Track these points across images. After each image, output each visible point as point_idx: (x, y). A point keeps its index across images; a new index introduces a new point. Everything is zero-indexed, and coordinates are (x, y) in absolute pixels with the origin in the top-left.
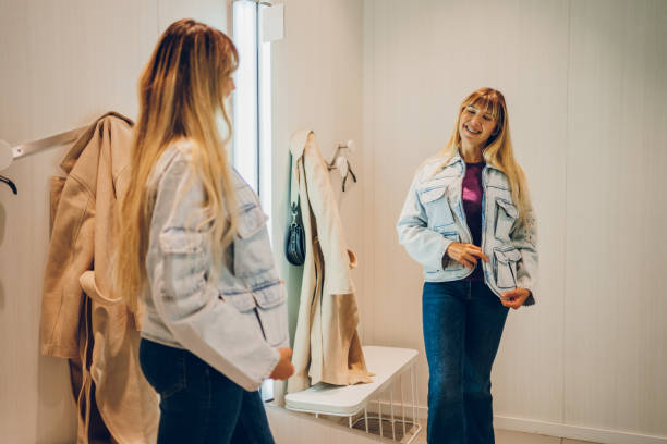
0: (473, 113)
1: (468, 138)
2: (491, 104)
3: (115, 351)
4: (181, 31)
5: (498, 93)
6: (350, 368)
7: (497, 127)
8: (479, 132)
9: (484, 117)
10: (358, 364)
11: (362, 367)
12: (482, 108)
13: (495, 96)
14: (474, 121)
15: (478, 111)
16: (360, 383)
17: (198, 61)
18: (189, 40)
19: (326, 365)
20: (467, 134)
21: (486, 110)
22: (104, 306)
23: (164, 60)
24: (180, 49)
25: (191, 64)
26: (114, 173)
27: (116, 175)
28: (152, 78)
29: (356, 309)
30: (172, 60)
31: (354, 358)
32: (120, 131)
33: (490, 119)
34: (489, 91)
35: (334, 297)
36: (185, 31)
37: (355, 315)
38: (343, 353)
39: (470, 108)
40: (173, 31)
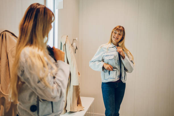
0: (116, 33)
1: (115, 40)
2: (121, 30)
3: (7, 110)
4: (35, 7)
5: (123, 27)
6: (78, 106)
7: (123, 37)
8: (118, 39)
9: (119, 34)
10: (80, 104)
11: (81, 105)
12: (118, 32)
13: (122, 28)
14: (116, 35)
15: (117, 33)
16: (81, 111)
17: (40, 17)
18: (38, 10)
19: (71, 107)
20: (115, 39)
21: (119, 32)
22: (4, 96)
23: (29, 17)
24: (35, 13)
25: (38, 18)
26: (7, 51)
27: (8, 52)
28: (24, 23)
29: (79, 89)
30: (32, 17)
31: (79, 103)
32: (9, 37)
33: (121, 35)
34: (120, 27)
35: (74, 86)
36: (37, 7)
37: (79, 90)
38: (76, 102)
39: (115, 32)
40: (32, 7)
